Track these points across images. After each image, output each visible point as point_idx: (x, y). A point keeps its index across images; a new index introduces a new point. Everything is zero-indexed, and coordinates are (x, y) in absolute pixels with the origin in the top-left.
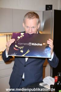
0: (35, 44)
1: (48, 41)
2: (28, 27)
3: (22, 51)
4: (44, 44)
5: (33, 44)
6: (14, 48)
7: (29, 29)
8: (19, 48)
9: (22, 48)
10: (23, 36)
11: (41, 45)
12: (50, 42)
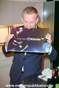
0: (34, 39)
1: (46, 36)
2: (26, 22)
3: (21, 47)
4: (42, 39)
5: (31, 39)
6: (13, 43)
7: (28, 24)
8: (18, 43)
9: (20, 44)
10: (22, 31)
11: (40, 40)
12: (49, 37)
